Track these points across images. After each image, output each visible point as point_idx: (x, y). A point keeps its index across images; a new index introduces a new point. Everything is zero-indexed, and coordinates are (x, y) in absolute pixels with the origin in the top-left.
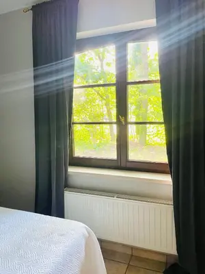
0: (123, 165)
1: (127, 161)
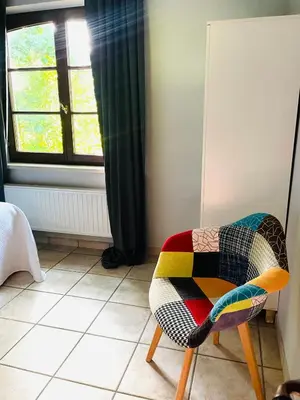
1: (73, 155)
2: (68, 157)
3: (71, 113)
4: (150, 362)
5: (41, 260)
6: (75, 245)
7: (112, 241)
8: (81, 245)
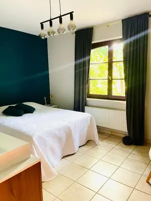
0: (110, 97)
1: (112, 96)
2: (109, 97)
3: (112, 79)
4: (148, 183)
5: (99, 137)
6: (110, 133)
7: (127, 134)
8: (113, 134)
